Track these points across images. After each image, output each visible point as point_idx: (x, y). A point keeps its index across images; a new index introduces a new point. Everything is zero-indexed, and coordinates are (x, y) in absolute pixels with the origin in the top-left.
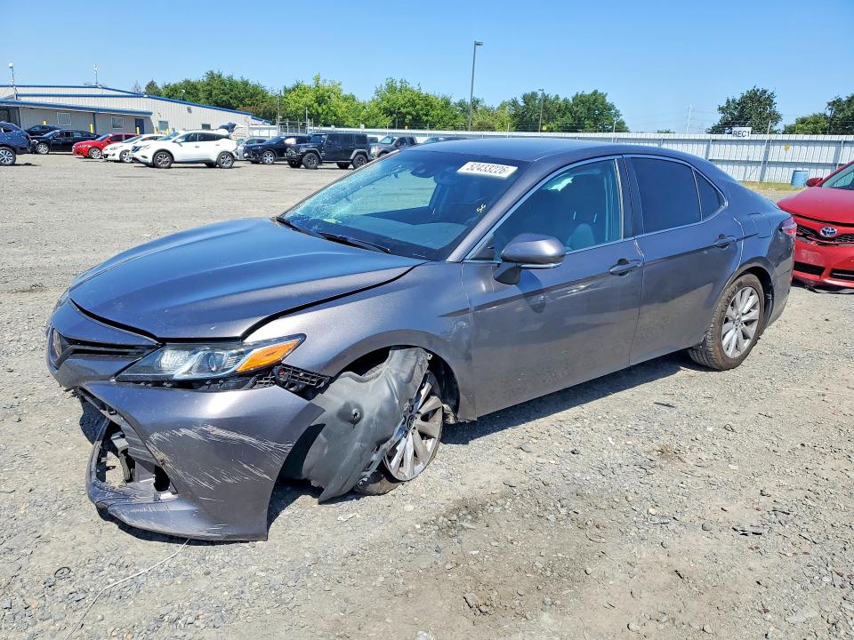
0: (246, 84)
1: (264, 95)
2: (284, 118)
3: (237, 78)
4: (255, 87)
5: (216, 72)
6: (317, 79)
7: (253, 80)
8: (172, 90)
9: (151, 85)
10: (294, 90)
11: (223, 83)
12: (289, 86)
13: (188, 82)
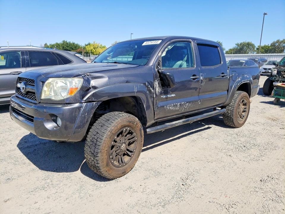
0: (74, 44)
1: (79, 47)
2: (84, 53)
3: (71, 42)
4: (77, 45)
5: (65, 41)
6: (94, 42)
7: (76, 43)
8: (52, 46)
9: (46, 44)
10: (88, 45)
11: (67, 44)
12: (87, 44)
13: (57, 43)
